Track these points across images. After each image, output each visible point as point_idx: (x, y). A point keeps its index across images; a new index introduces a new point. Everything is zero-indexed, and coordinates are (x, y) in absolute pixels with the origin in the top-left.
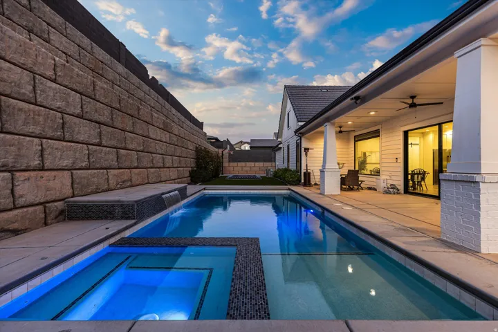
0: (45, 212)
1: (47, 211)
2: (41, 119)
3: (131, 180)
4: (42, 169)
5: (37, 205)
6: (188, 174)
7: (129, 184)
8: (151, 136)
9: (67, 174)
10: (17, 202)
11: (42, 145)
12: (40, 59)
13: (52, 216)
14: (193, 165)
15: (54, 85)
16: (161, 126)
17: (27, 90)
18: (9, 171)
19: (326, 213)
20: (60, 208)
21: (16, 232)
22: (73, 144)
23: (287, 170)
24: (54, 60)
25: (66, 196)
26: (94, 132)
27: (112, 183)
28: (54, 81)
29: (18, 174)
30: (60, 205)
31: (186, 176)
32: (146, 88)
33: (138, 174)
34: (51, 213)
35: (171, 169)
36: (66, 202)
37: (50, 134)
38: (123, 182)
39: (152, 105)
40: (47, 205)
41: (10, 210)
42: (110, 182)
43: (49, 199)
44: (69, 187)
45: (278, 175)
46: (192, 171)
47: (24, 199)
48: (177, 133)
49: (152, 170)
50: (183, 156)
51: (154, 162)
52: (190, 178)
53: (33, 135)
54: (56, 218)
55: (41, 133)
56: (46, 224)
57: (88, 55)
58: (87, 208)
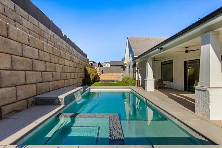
0: (27, 102)
1: (28, 102)
2: (25, 63)
3: (58, 86)
4: (26, 84)
5: (24, 99)
6: (81, 81)
7: (57, 88)
8: (66, 64)
9: (34, 85)
10: (18, 99)
11: (25, 74)
12: (24, 37)
13: (30, 104)
14: (83, 76)
15: (29, 47)
16: (70, 59)
17: (20, 51)
18: (15, 86)
19: (147, 101)
20: (33, 100)
21: (18, 111)
22: (36, 72)
23: (129, 78)
24: (28, 36)
25: (34, 95)
26: (44, 66)
27: (51, 88)
28: (29, 45)
29: (17, 87)
30: (32, 99)
31: (80, 82)
32: (61, 40)
33: (61, 83)
34: (29, 103)
35: (74, 79)
36: (34, 98)
37: (28, 69)
38: (55, 87)
39: (64, 48)
40: (28, 99)
41: (15, 102)
42: (50, 87)
43: (28, 97)
44: (35, 91)
45: (124, 80)
46: (83, 79)
47: (20, 97)
48: (76, 62)
49: (66, 80)
50: (79, 72)
51: (67, 76)
52: (82, 83)
53: (22, 70)
54: (31, 104)
55: (25, 69)
56: (28, 107)
57: (37, 28)
58: (43, 100)
